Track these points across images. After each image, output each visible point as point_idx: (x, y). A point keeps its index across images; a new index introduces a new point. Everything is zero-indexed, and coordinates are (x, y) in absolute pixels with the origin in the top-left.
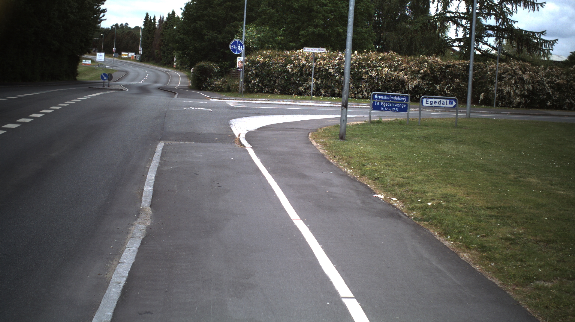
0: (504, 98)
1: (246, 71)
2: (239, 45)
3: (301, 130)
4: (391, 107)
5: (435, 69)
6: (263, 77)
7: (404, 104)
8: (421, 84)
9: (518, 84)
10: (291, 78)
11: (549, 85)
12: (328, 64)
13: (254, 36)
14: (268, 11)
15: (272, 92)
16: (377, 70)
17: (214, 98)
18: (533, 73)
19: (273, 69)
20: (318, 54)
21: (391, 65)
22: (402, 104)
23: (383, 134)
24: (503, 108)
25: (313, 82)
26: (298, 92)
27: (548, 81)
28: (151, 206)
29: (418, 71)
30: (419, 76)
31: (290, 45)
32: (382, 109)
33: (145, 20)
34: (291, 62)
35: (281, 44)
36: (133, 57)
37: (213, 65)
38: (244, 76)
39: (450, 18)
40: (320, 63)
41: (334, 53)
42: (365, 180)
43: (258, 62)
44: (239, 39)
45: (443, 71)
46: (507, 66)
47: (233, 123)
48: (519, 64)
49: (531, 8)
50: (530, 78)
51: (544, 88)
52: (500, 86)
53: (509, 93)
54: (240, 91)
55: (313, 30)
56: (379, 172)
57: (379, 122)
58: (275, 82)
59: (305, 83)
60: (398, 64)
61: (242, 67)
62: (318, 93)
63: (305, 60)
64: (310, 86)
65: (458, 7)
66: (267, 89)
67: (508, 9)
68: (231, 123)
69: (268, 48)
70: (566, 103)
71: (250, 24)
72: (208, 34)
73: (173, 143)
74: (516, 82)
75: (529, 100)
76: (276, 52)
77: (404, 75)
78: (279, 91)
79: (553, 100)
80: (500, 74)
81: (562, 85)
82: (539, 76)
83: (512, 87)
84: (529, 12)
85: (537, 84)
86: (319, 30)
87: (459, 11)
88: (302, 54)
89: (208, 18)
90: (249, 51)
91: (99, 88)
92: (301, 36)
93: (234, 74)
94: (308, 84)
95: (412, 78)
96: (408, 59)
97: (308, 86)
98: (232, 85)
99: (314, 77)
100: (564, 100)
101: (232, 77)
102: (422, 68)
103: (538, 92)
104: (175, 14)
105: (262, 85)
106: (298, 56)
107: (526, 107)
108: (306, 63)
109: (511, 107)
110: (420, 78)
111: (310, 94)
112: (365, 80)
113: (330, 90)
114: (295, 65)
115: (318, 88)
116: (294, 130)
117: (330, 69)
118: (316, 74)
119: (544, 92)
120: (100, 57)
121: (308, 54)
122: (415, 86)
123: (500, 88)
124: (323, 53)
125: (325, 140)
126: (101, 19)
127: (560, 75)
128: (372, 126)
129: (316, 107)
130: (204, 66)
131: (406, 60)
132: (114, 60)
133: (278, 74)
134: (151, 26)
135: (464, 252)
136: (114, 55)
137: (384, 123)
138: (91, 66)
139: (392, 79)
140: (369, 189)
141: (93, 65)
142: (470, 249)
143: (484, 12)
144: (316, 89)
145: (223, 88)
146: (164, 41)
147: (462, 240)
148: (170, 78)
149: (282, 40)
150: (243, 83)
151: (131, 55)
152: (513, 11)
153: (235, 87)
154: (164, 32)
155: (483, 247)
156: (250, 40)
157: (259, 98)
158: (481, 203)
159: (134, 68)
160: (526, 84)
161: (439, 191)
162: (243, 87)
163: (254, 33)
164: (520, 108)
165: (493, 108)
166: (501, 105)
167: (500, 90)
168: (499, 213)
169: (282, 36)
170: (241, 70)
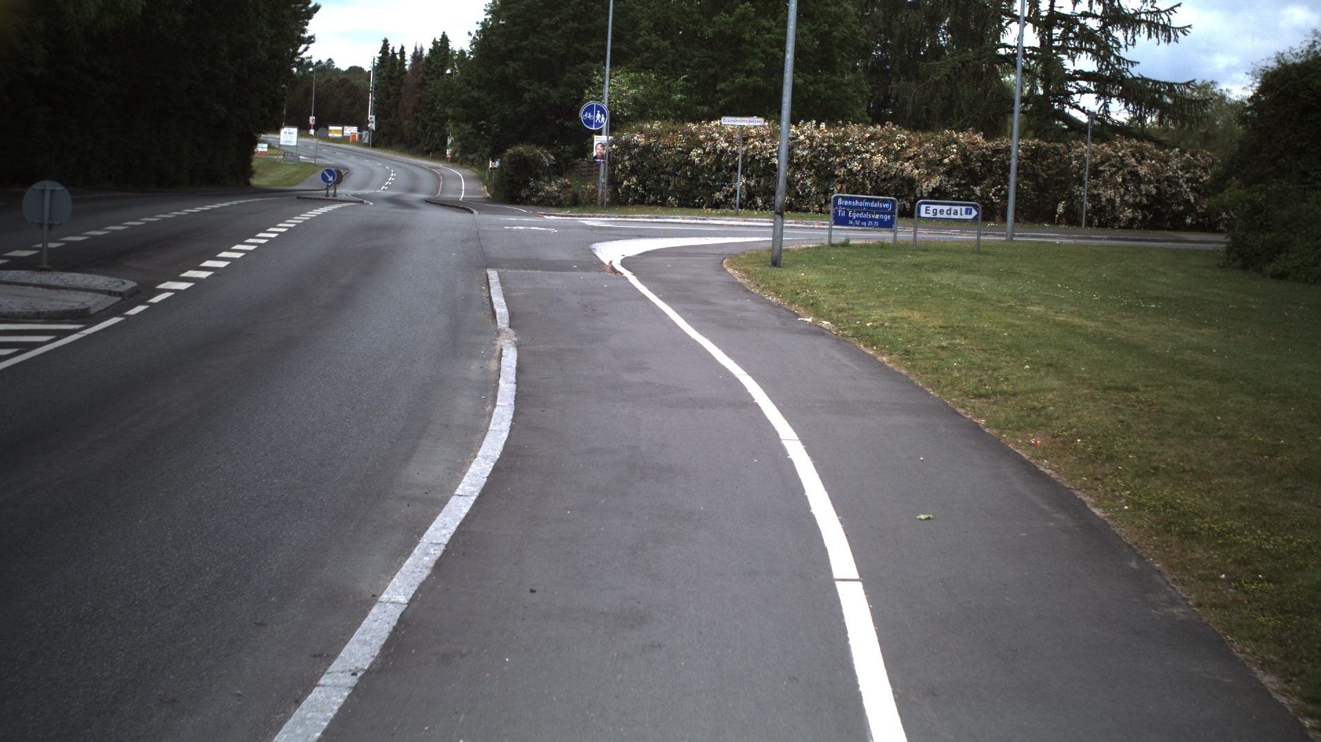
0: (1104, 211)
1: (612, 163)
2: (598, 112)
3: (712, 255)
4: (866, 220)
5: (972, 157)
6: (644, 175)
7: (888, 214)
8: (946, 185)
9: (1128, 184)
10: (700, 175)
11: (1188, 186)
12: (770, 148)
13: (625, 92)
14: (654, 44)
15: (662, 203)
16: (862, 159)
17: (552, 215)
18: (1157, 162)
19: (665, 158)
20: (750, 128)
21: (888, 149)
22: (884, 214)
23: (846, 260)
24: (1099, 230)
25: (740, 182)
26: (712, 203)
27: (1186, 178)
28: (510, 327)
29: (939, 160)
30: (942, 169)
31: (697, 110)
32: (851, 222)
33: (381, 55)
34: (699, 144)
35: (679, 110)
36: (354, 136)
37: (542, 152)
38: (609, 171)
39: (1006, 58)
40: (755, 147)
42: (794, 308)
43: (635, 144)
44: (592, 99)
45: (988, 161)
46: (1108, 150)
48: (1132, 146)
49: (1163, 37)
50: (1152, 171)
51: (1179, 191)
52: (1095, 187)
53: (1111, 201)
54: (599, 203)
55: (744, 81)
56: (817, 299)
57: (845, 245)
58: (668, 183)
59: (726, 186)
60: (902, 147)
61: (603, 156)
62: (750, 204)
63: (727, 141)
64: (735, 191)
65: (1020, 37)
66: (652, 198)
67: (1116, 41)
68: (593, 247)
69: (655, 117)
70: (1222, 219)
71: (617, 66)
72: (530, 88)
73: (510, 271)
74: (1124, 180)
75: (1150, 214)
76: (670, 125)
77: (913, 169)
78: (675, 200)
79: (1197, 214)
80: (1095, 166)
82: (1168, 168)
83: (1118, 189)
84: (1158, 44)
85: (1166, 183)
86: (754, 82)
87: (1022, 44)
88: (722, 127)
89: (530, 54)
90: (616, 123)
91: (316, 199)
92: (719, 94)
93: (584, 169)
94: (731, 186)
95: (928, 174)
96: (920, 138)
97: (731, 190)
98: (583, 192)
99: (742, 173)
100: (1219, 214)
101: (581, 175)
102: (946, 153)
103: (1168, 198)
104: (448, 40)
105: (643, 190)
106: (713, 133)
107: (1146, 228)
108: (728, 146)
109: (1117, 227)
110: (943, 173)
111: (735, 206)
112: (839, 179)
114: (707, 150)
115: (751, 194)
117: (774, 157)
118: (747, 167)
119: (1180, 199)
120: (289, 136)
121: (732, 129)
122: (933, 188)
123: (1095, 192)
124: (761, 126)
125: (748, 267)
126: (301, 56)
127: (1211, 166)
128: (832, 250)
130: (522, 153)
131: (917, 140)
132: (312, 142)
133: (674, 167)
134: (396, 67)
135: (884, 356)
136: (312, 132)
137: (853, 247)
138: (268, 157)
139: (891, 175)
140: (796, 314)
141: (271, 155)
142: (892, 354)
143: (1071, 44)
144: (747, 197)
145: (562, 198)
146: (425, 102)
147: (888, 348)
148: (442, 182)
149: (681, 100)
150: (606, 186)
151: (349, 132)
152: (1127, 43)
153: (589, 196)
154: (424, 80)
155: (907, 352)
156: (616, 102)
157: (639, 213)
158: (936, 324)
159: (358, 161)
160: (1144, 183)
161: (889, 315)
162: (605, 195)
163: (624, 86)
164: (1131, 228)
165: (1079, 229)
166: (1097, 224)
167: (1095, 196)
168: (952, 331)
169: (682, 92)
170: (602, 160)
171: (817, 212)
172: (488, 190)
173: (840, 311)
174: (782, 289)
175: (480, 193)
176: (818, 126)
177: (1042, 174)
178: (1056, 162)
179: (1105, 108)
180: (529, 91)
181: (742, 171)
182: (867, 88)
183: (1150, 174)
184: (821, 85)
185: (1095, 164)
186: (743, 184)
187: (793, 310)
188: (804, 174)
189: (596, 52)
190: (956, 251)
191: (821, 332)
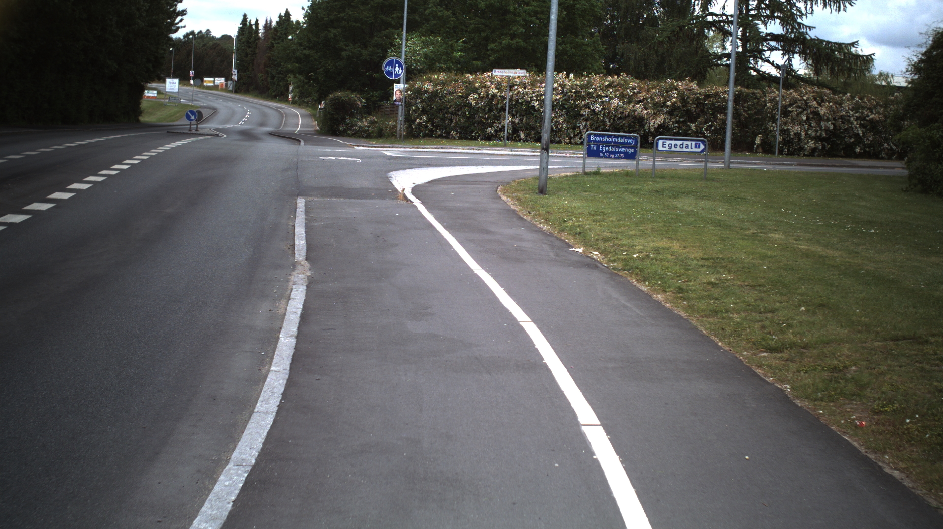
0: (792, 143)
1: (408, 105)
2: (397, 65)
3: (488, 183)
4: (614, 153)
5: (689, 100)
6: (433, 115)
7: (631, 148)
8: (668, 122)
9: (811, 122)
10: (475, 114)
11: (857, 122)
12: (531, 94)
13: (419, 50)
14: (439, 14)
15: (447, 136)
16: (603, 102)
17: (361, 146)
18: (833, 104)
19: (449, 101)
20: (515, 78)
21: (623, 94)
22: (628, 148)
23: (599, 187)
24: (789, 157)
25: (508, 120)
26: (485, 136)
27: (856, 116)
28: (306, 259)
29: (663, 103)
30: (665, 110)
31: (473, 64)
32: (601, 154)
33: (241, 26)
34: (475, 90)
35: (459, 64)
36: (222, 85)
37: (356, 96)
38: (405, 111)
39: (713, 23)
40: (519, 92)
41: (539, 76)
42: (564, 236)
43: (425, 91)
44: (394, 55)
45: (701, 103)
46: (795, 95)
47: (393, 176)
48: (813, 92)
49: (835, 7)
50: (830, 111)
51: (850, 127)
52: (785, 124)
53: (798, 135)
54: (398, 136)
55: (509, 42)
56: (582, 227)
57: (597, 173)
58: (451, 120)
59: (496, 123)
60: (634, 93)
61: (400, 99)
62: (515, 137)
63: (496, 88)
64: (503, 127)
65: (724, 8)
66: (439, 132)
67: (799, 10)
68: (390, 175)
69: (441, 70)
70: (884, 149)
71: (412, 32)
72: (347, 48)
73: (316, 199)
74: (808, 118)
75: (828, 144)
76: (452, 75)
77: (643, 109)
78: (457, 134)
79: (864, 145)
80: (785, 107)
81: (877, 121)
82: (842, 109)
83: (803, 125)
84: (831, 13)
85: (840, 120)
86: (517, 43)
87: (725, 12)
88: (492, 78)
89: (346, 23)
90: (411, 75)
91: (184, 133)
92: (490, 52)
93: (387, 110)
94: (500, 123)
95: (654, 113)
96: (648, 86)
97: (500, 126)
98: (386, 127)
99: (509, 113)
100: (881, 145)
101: (385, 114)
102: (669, 98)
103: (842, 133)
104: (290, 15)
105: (431, 126)
106: (486, 82)
107: (824, 156)
108: (498, 92)
109: (802, 155)
110: (666, 113)
111: (504, 139)
112: (584, 117)
113: (533, 132)
114: (482, 94)
115: (515, 130)
116: (478, 183)
117: (533, 100)
118: (512, 108)
119: (851, 133)
120: (172, 85)
121: (501, 78)
122: (658, 125)
123: (785, 128)
124: (523, 77)
125: (519, 194)
126: (177, 26)
127: (875, 107)
128: (586, 178)
129: (512, 156)
130: (340, 97)
131: (646, 87)
132: (191, 88)
133: (455, 108)
134: (252, 35)
135: (659, 294)
136: (192, 82)
137: (603, 175)
138: (157, 100)
139: (626, 114)
140: (567, 243)
141: (160, 99)
142: (666, 292)
143: (763, 13)
144: (513, 132)
145: (371, 131)
146: (273, 59)
147: (660, 284)
148: (284, 118)
149: (461, 57)
150: (403, 123)
151: (219, 82)
152: (807, 12)
153: (390, 130)
154: (273, 44)
155: (680, 290)
156: (412, 58)
157: (428, 144)
158: (696, 255)
159: (225, 104)
160: (823, 121)
161: (651, 245)
162: (402, 130)
163: (418, 47)
164: (813, 156)
165: (773, 157)
166: (786, 153)
167: (785, 130)
168: (713, 263)
169: (461, 51)
170: (400, 103)
171: (567, 144)
172: (318, 125)
173: (606, 240)
174: (551, 217)
175: (313, 126)
176: (568, 76)
177: (743, 113)
178: (754, 104)
179: (789, 62)
180: (345, 50)
181: (509, 111)
182: (602, 48)
183: (828, 114)
184: (568, 45)
185: (786, 106)
186: (510, 122)
187: (563, 238)
188: (557, 114)
189: (396, 22)
190: (687, 178)
191: (593, 265)
